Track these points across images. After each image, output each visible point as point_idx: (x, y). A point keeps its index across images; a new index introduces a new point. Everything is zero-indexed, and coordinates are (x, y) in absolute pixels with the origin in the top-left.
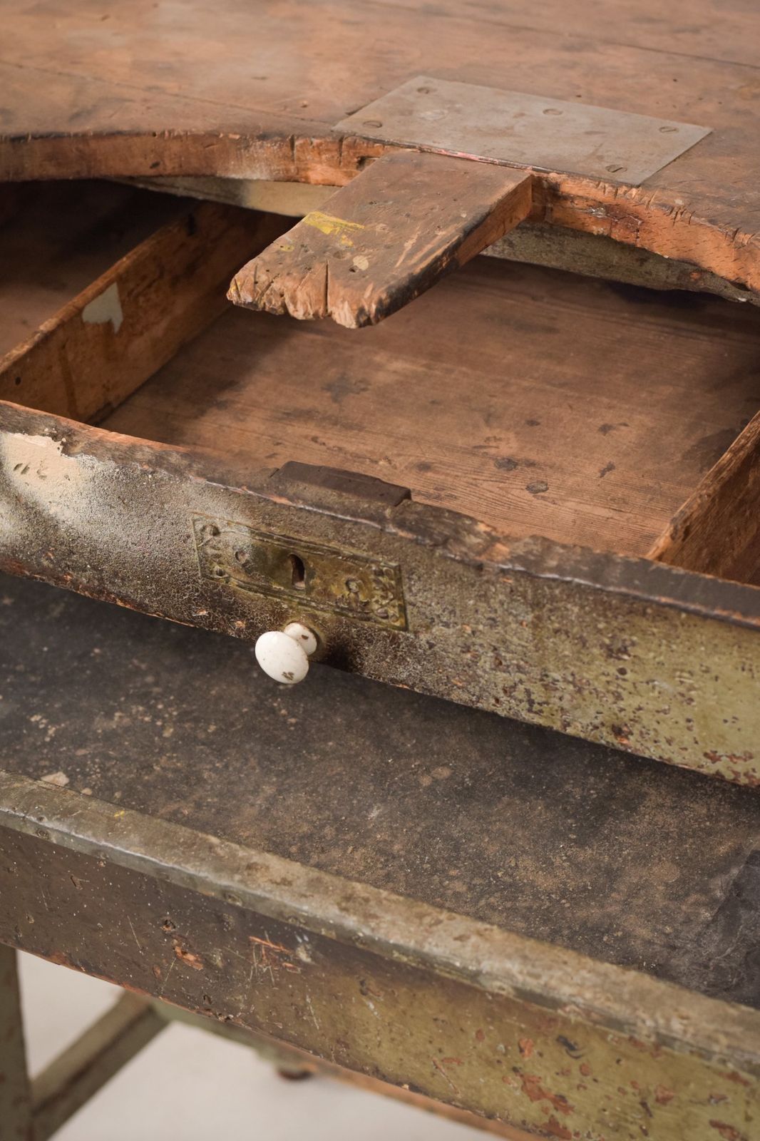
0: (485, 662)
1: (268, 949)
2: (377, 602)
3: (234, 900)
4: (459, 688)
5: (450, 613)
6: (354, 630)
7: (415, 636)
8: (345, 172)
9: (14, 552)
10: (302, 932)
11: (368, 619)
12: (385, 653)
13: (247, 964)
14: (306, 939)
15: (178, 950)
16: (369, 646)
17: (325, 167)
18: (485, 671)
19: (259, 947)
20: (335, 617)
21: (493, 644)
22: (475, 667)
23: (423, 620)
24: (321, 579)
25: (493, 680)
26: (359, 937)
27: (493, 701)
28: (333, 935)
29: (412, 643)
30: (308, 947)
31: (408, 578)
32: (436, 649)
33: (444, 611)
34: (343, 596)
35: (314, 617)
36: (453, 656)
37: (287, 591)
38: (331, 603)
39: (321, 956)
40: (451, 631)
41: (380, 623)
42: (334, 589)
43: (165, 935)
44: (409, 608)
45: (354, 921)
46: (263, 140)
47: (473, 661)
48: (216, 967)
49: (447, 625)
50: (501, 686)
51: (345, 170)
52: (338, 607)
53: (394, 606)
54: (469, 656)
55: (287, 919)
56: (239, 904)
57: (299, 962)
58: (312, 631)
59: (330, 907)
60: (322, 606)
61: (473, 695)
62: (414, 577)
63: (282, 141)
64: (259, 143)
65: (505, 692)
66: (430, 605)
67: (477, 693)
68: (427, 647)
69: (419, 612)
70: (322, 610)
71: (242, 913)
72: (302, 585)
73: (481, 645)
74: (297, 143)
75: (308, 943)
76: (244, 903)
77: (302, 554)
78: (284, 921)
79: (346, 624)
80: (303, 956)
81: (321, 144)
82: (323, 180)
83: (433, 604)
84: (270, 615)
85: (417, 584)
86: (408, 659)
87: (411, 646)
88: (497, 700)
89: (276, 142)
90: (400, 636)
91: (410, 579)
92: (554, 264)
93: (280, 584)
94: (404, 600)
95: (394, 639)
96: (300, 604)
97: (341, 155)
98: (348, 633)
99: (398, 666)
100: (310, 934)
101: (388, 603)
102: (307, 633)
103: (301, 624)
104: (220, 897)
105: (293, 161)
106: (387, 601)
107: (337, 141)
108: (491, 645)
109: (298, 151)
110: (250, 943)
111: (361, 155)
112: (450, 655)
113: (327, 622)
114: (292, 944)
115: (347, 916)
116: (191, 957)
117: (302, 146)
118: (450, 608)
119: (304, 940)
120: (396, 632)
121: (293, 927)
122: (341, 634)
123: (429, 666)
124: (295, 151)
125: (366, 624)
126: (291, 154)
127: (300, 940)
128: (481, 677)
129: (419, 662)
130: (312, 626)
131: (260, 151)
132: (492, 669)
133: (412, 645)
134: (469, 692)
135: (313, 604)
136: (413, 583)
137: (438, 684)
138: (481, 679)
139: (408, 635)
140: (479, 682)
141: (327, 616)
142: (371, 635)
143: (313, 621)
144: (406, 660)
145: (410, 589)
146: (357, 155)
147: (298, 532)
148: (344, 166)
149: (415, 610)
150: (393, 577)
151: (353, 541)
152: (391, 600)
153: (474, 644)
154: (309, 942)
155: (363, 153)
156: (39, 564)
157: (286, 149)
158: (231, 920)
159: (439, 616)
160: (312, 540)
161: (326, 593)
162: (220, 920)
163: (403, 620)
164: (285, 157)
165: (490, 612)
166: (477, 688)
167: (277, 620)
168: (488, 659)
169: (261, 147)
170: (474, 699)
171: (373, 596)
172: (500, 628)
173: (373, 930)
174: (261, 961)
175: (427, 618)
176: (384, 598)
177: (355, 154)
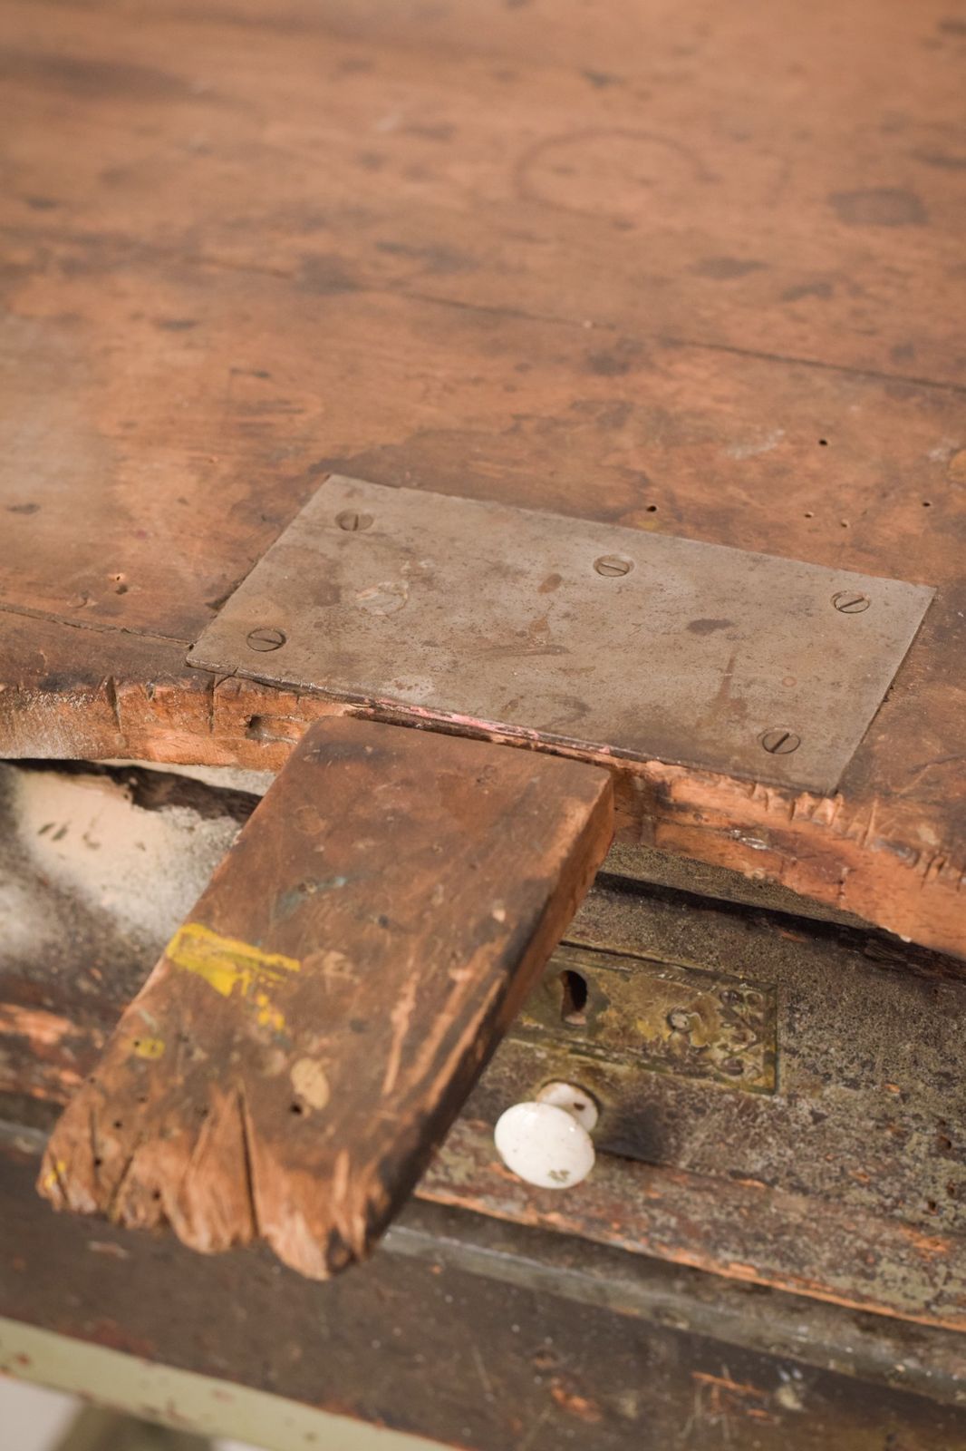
0: (919, 1144)
1: (724, 1391)
2: (724, 1047)
3: (674, 1319)
4: (862, 1186)
5: (863, 1065)
6: (670, 1093)
7: (790, 1103)
8: (222, 742)
9: (26, 967)
10: (789, 1366)
11: (704, 1075)
12: (726, 1129)
13: (683, 1412)
14: (798, 1375)
15: (559, 1394)
16: (696, 1119)
17: (181, 734)
18: (917, 1159)
19: (708, 1388)
20: (636, 1072)
21: (941, 1114)
22: (898, 1153)
23: (809, 1077)
24: (619, 1010)
25: (930, 1172)
26: (897, 1372)
27: (924, 1205)
28: (850, 1369)
29: (782, 1113)
30: (800, 1387)
31: (790, 1008)
32: (828, 1122)
33: (851, 1062)
34: (658, 1040)
35: (594, 1072)
36: (858, 1135)
37: (551, 1030)
38: (634, 1050)
39: (821, 1400)
40: (860, 1093)
41: (723, 1080)
42: (642, 1027)
43: (538, 1372)
44: (784, 1059)
45: (888, 1348)
46: (53, 691)
47: (895, 1143)
48: (624, 1418)
49: (853, 1084)
50: (944, 1181)
51: (222, 738)
52: (647, 1056)
53: (756, 1054)
54: (889, 1133)
55: (768, 1347)
56: (682, 1326)
57: (777, 1408)
58: (589, 1094)
59: (844, 1326)
60: (615, 1055)
61: (887, 1197)
62: (803, 1006)
63: (89, 692)
64: (44, 698)
65: (951, 1191)
66: (826, 1053)
67: (896, 1194)
68: (810, 1119)
69: (803, 1064)
70: (616, 1061)
71: (684, 1339)
72: (579, 1020)
73: (916, 1117)
74: (120, 694)
75: (799, 1381)
76: (692, 1324)
77: (588, 969)
78: (762, 1350)
79: (657, 1083)
80: (788, 1400)
81: (170, 695)
82: (178, 756)
83: (832, 1050)
84: (511, 1070)
85: (804, 1018)
86: (770, 1140)
87: (778, 1118)
88: (933, 1205)
89: (81, 693)
90: (760, 1103)
91: (793, 1010)
92: (646, 875)
93: (538, 1020)
94: (776, 1044)
95: (749, 1109)
96: (573, 1051)
97: (211, 714)
98: (658, 1098)
99: (748, 1151)
100: (807, 1370)
101: (746, 1050)
102: (581, 1098)
103: (571, 1084)
104: (648, 1315)
105: (117, 724)
106: (743, 1047)
107: (202, 688)
108: (935, 1116)
109: (124, 707)
110: (692, 1383)
111: (253, 712)
112: (853, 1133)
113: (619, 1081)
114: (771, 1383)
115: (874, 1339)
116: (579, 1402)
117: (131, 699)
118: (866, 1057)
119: (793, 1378)
120: (754, 1096)
121: (777, 1360)
122: (646, 1099)
123: (809, 1150)
124: (118, 707)
125: (696, 1083)
126: (110, 712)
127: (785, 1377)
128: (908, 1167)
129: (791, 1145)
130: (590, 1087)
131: (47, 710)
132: (931, 1155)
133: (782, 1116)
134: (880, 1192)
135: (600, 1052)
136: (797, 1016)
137: (822, 1180)
138: (907, 1172)
139: (776, 1100)
140: (904, 1176)
141: (623, 1070)
142: (703, 1101)
143: (591, 1080)
144: (766, 1142)
145: (790, 1028)
146: (245, 713)
147: (583, 933)
148: (221, 731)
149: (795, 1062)
150: (763, 1006)
151: (690, 948)
152: (753, 1044)
153: (902, 1114)
154: (804, 1380)
155: (255, 709)
156: (75, 988)
157: (102, 706)
158: (662, 1349)
159: (840, 1070)
160: (608, 947)
161: (626, 1033)
162: (642, 1350)
163: (771, 1079)
164: (99, 717)
165: (943, 1062)
166: (898, 1186)
167: (522, 1078)
168: (925, 1139)
169: (50, 703)
170: (888, 1202)
171: (716, 1038)
172: (956, 1089)
173: (922, 1360)
174: (709, 1408)
175: (816, 1072)
176: (737, 1040)
177: (239, 711)
